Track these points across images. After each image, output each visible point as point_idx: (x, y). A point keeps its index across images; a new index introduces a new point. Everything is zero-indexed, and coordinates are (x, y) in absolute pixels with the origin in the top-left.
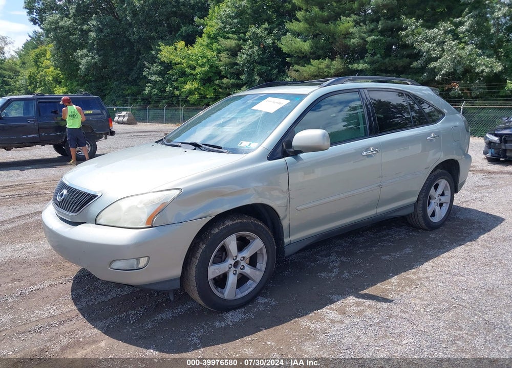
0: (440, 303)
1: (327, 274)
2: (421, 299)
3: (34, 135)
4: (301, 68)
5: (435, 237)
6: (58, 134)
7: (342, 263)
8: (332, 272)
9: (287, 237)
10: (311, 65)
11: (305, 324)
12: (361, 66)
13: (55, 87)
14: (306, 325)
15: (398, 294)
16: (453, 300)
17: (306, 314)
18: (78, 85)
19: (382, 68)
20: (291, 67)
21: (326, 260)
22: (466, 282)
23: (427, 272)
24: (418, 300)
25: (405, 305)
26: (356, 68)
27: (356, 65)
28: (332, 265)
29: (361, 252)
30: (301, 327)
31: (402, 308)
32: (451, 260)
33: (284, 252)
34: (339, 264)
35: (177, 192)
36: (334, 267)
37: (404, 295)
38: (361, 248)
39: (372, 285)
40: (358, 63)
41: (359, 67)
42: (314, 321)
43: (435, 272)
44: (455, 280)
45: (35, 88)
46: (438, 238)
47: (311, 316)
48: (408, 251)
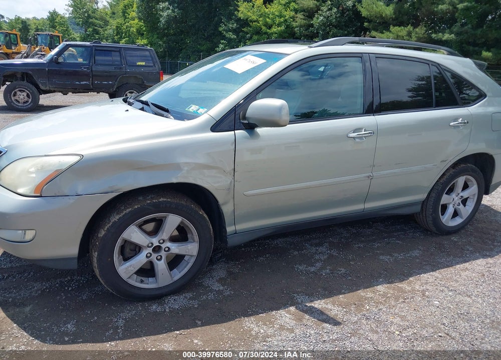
0: (424, 327)
1: (306, 267)
2: (403, 318)
3: (86, 82)
4: (379, 34)
5: (457, 242)
6: (110, 82)
7: (331, 256)
8: (312, 266)
9: (231, 225)
10: (390, 31)
11: (249, 325)
12: (447, 36)
13: (138, 39)
14: (249, 327)
15: (377, 307)
16: (442, 326)
17: (257, 313)
18: (158, 38)
19: (470, 41)
20: (367, 33)
21: (313, 250)
22: (470, 306)
23: (426, 283)
24: (398, 318)
25: (379, 322)
26: (440, 38)
27: (440, 34)
28: (317, 257)
29: (359, 247)
30: (243, 328)
31: (374, 326)
32: (463, 274)
33: (226, 242)
34: (326, 257)
35: (77, 158)
36: (318, 261)
37: (384, 309)
38: (362, 242)
39: (351, 290)
40: (443, 32)
41: (443, 37)
42: (260, 323)
43: (436, 285)
44: (457, 300)
45: (121, 38)
46: (460, 243)
47: (262, 316)
48: (416, 253)
